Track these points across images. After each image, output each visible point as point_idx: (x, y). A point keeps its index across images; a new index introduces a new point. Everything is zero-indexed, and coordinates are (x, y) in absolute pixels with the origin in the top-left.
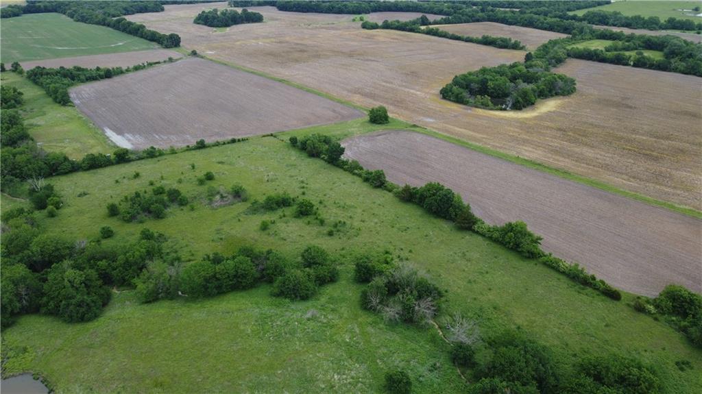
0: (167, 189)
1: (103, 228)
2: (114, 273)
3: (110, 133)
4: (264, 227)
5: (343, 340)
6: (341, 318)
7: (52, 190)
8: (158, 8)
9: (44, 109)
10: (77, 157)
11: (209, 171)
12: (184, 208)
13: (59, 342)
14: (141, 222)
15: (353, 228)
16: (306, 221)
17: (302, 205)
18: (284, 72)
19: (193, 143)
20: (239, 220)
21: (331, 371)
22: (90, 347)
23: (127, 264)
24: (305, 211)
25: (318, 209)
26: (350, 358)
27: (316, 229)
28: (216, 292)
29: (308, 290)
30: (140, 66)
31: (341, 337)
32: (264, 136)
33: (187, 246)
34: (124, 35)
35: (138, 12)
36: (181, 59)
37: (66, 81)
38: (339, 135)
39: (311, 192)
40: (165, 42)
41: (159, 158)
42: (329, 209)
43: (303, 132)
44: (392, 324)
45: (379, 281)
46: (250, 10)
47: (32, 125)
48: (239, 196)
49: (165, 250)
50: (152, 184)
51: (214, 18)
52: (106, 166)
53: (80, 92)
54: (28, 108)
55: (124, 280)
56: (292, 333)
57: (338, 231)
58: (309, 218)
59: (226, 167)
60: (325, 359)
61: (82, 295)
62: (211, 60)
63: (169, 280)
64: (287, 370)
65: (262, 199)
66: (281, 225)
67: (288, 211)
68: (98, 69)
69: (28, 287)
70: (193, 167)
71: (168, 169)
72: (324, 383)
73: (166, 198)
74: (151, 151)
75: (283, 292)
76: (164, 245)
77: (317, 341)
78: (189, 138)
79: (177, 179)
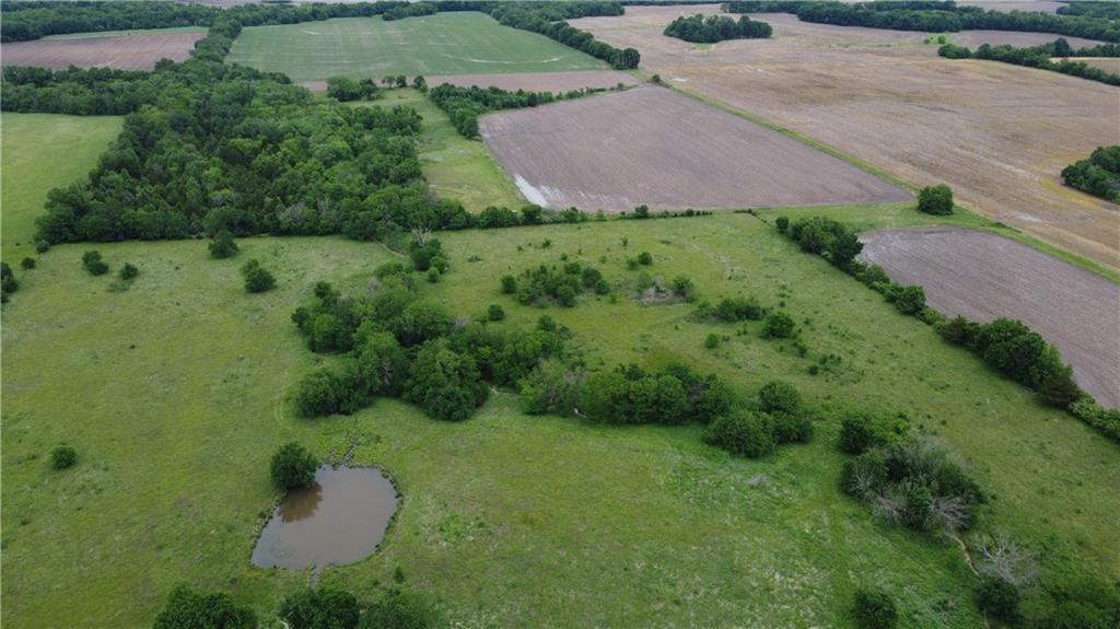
0: (583, 268)
1: (493, 307)
2: (497, 366)
3: (521, 182)
4: (712, 344)
5: (799, 529)
6: (804, 496)
7: (438, 247)
8: (616, 11)
9: (444, 142)
10: (475, 209)
11: (645, 250)
12: (603, 298)
13: (417, 439)
14: (542, 307)
15: (852, 370)
16: (778, 346)
17: (775, 320)
18: (789, 118)
19: (631, 209)
20: (677, 328)
21: (771, 567)
22: (453, 453)
23: (515, 358)
24: (779, 330)
25: (800, 331)
26: (806, 556)
27: (791, 360)
28: (626, 418)
29: (759, 445)
30: (576, 92)
31: (798, 523)
32: (737, 212)
33: (597, 350)
34: (563, 48)
35: (586, 15)
36: (636, 86)
37: (477, 106)
38: (859, 224)
39: (793, 304)
40: (617, 61)
41: (580, 225)
42: (819, 334)
43: (799, 211)
44: (886, 525)
45: (877, 454)
46: (753, 18)
47: (426, 161)
48: (683, 294)
49: (566, 350)
50: (564, 258)
51: (695, 28)
52: (510, 226)
53: (493, 123)
54: (425, 137)
55: (508, 379)
56: (725, 500)
57: (827, 369)
58: (783, 343)
59: (671, 249)
60: (765, 549)
61: (454, 386)
62: (679, 91)
63: (565, 390)
64: (706, 549)
65: (715, 303)
66: (737, 346)
67: (753, 327)
68: (520, 93)
69: (393, 362)
70: (625, 243)
71: (589, 242)
72: (757, 580)
73: (580, 280)
74: (572, 214)
75: (721, 440)
76: (567, 343)
77: (758, 521)
78: (626, 200)
79: (599, 256)
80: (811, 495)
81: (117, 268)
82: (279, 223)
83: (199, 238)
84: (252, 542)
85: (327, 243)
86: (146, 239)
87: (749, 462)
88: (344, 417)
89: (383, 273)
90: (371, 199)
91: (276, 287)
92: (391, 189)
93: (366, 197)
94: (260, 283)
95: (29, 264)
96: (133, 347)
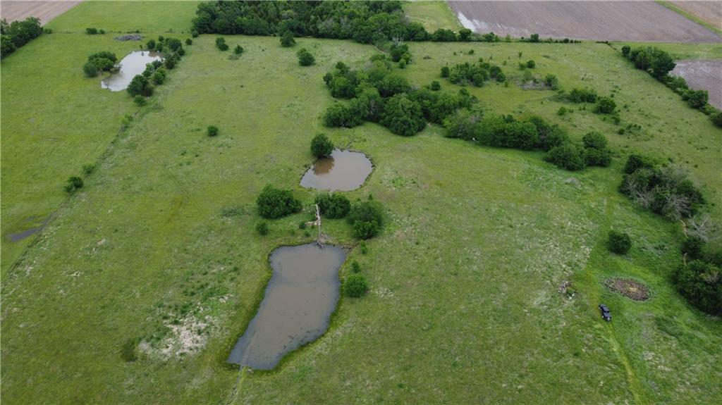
0: (491, 66)
1: (434, 82)
2: (432, 111)
3: (461, 17)
4: (561, 113)
5: (588, 205)
6: (596, 191)
7: (407, 49)
10: (430, 31)
11: (532, 59)
12: (500, 84)
14: (463, 85)
15: (647, 134)
16: (603, 118)
17: (604, 102)
19: (528, 36)
20: (542, 103)
21: (567, 219)
23: (443, 107)
24: (605, 108)
26: (588, 217)
27: (609, 126)
31: (589, 202)
32: (598, 42)
33: (491, 110)
38: (680, 55)
39: (620, 97)
41: (494, 43)
42: (631, 114)
44: (641, 209)
45: (645, 172)
47: (405, 1)
48: (550, 85)
49: (473, 109)
50: (481, 61)
52: (451, 41)
55: (438, 119)
56: (548, 187)
57: (630, 132)
58: (608, 117)
59: (549, 60)
60: (566, 211)
63: (469, 125)
64: (532, 207)
65: (568, 92)
66: (577, 115)
67: (590, 106)
69: (376, 103)
70: (520, 55)
71: (498, 53)
72: (557, 223)
73: (488, 73)
74: (490, 36)
75: (554, 159)
76: (475, 105)
77: (565, 198)
78: (526, 31)
79: (502, 61)
80: (600, 191)
81: (232, 48)
82: (318, 30)
83: (275, 36)
84: (301, 177)
85: (344, 43)
86: (247, 34)
87: (568, 172)
88: (348, 129)
89: (374, 59)
90: (371, 19)
91: (315, 64)
92: (382, 15)
93: (367, 18)
94: (307, 61)
95: (189, 42)
96: (242, 86)
